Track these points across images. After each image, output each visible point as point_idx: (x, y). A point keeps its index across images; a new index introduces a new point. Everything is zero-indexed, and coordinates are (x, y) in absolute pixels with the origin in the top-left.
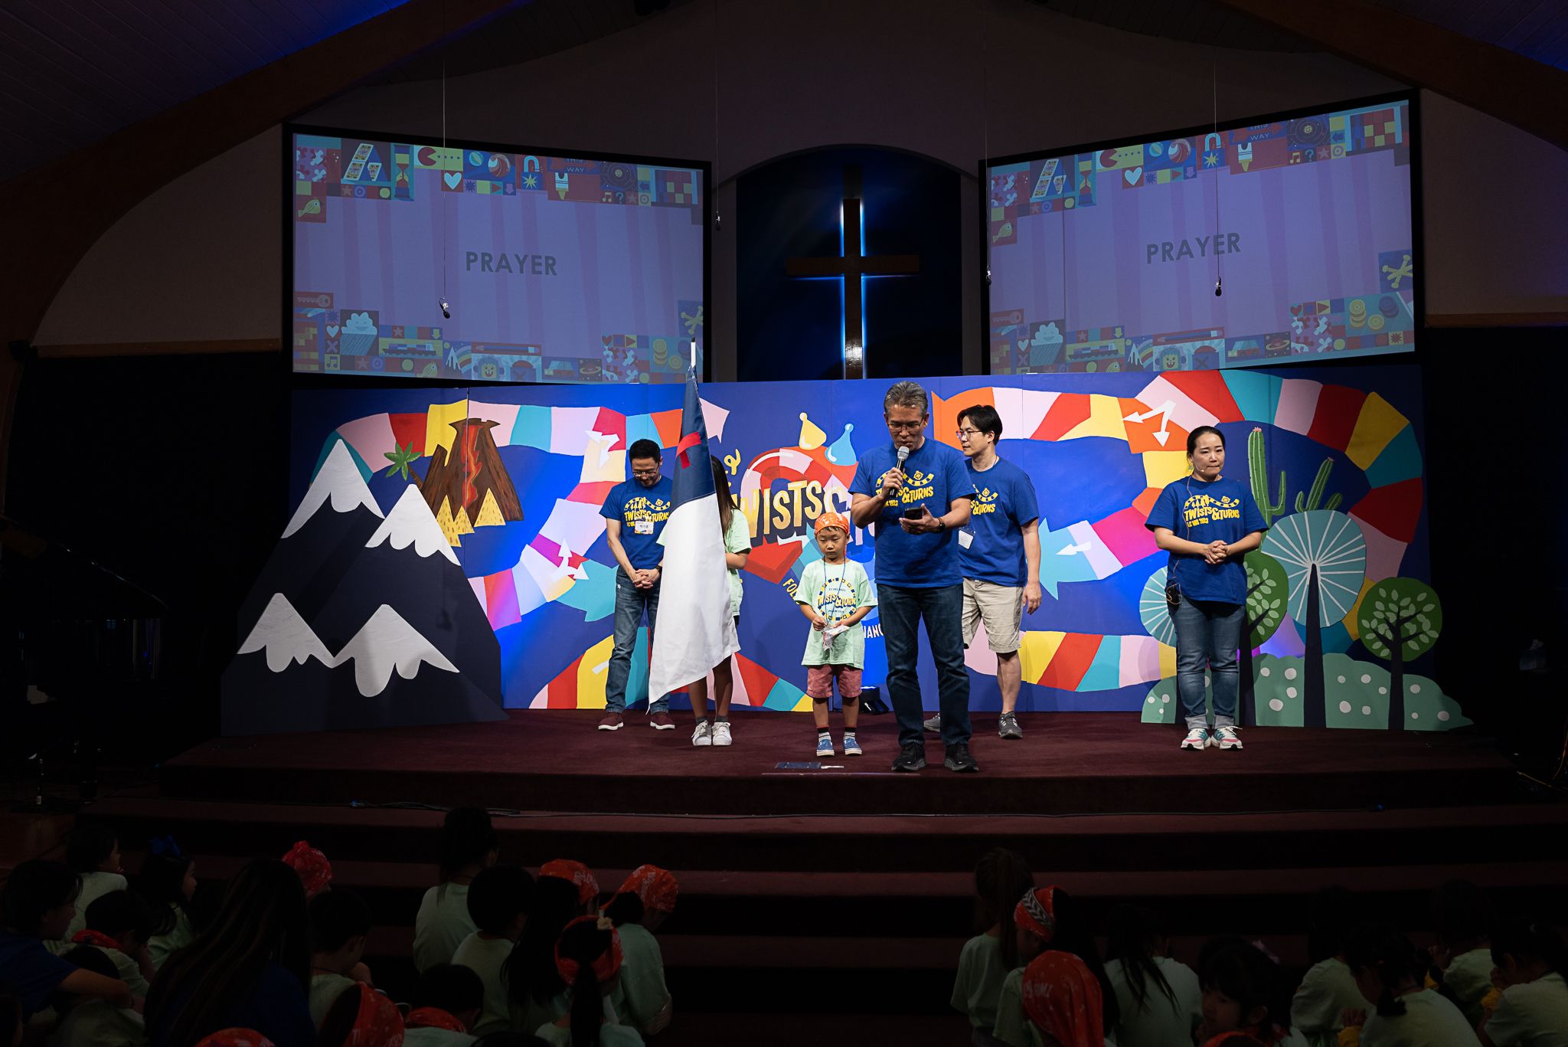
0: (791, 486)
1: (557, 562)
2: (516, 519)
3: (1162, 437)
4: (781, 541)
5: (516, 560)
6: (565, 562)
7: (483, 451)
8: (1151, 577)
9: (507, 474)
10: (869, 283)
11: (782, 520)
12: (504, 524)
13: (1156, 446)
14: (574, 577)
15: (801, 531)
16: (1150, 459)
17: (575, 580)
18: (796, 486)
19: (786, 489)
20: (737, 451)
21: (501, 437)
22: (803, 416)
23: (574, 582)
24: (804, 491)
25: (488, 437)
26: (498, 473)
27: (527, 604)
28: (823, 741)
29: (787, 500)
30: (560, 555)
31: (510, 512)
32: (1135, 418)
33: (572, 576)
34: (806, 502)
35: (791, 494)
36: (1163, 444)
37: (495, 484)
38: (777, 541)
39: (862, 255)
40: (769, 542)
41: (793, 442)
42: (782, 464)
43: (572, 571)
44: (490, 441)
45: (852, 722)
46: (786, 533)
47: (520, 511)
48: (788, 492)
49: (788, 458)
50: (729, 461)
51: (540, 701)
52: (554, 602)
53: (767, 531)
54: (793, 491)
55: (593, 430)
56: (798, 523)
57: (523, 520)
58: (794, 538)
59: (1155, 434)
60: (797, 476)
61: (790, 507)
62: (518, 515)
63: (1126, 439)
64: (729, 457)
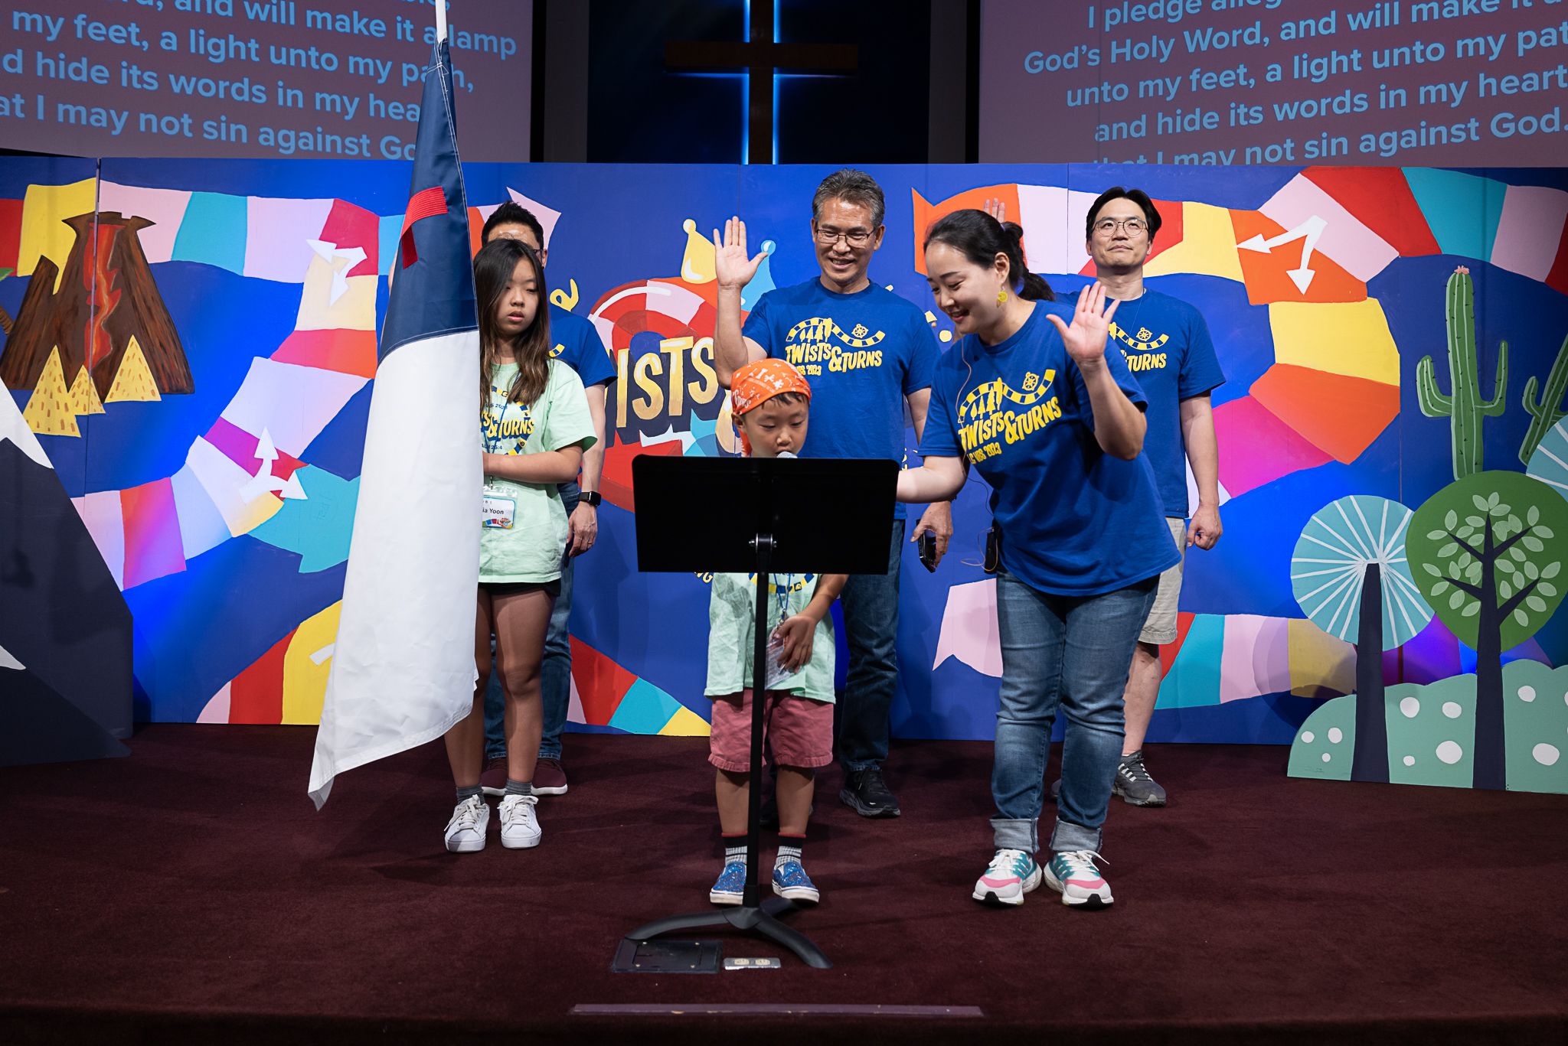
0: (665, 346)
1: (252, 466)
2: (180, 391)
3: (1302, 277)
4: (646, 441)
5: (177, 461)
6: (267, 467)
7: (123, 271)
8: (1313, 517)
9: (166, 311)
10: (785, 86)
11: (648, 402)
12: (158, 398)
13: (1292, 294)
14: (282, 495)
15: (682, 424)
16: (1282, 317)
17: (282, 499)
18: (673, 346)
19: (656, 350)
20: (573, 283)
21: (157, 246)
22: (689, 226)
23: (282, 504)
24: (687, 354)
25: (132, 244)
26: (149, 309)
27: (196, 541)
28: (730, 865)
29: (657, 370)
30: (257, 455)
31: (170, 378)
32: (1258, 244)
33: (277, 493)
34: (691, 374)
35: (666, 359)
36: (1303, 291)
37: (144, 328)
38: (638, 440)
39: (776, 40)
40: (624, 441)
41: (670, 269)
42: (650, 306)
43: (278, 483)
44: (135, 252)
45: (795, 826)
46: (656, 427)
47: (189, 377)
48: (661, 355)
49: (660, 296)
50: (559, 299)
51: (217, 710)
52: (246, 536)
53: (621, 422)
54: (668, 355)
55: (320, 239)
56: (676, 410)
57: (193, 392)
58: (669, 435)
59: (1290, 273)
60: (675, 329)
61: (663, 381)
62: (183, 383)
63: (1243, 281)
64: (558, 292)
